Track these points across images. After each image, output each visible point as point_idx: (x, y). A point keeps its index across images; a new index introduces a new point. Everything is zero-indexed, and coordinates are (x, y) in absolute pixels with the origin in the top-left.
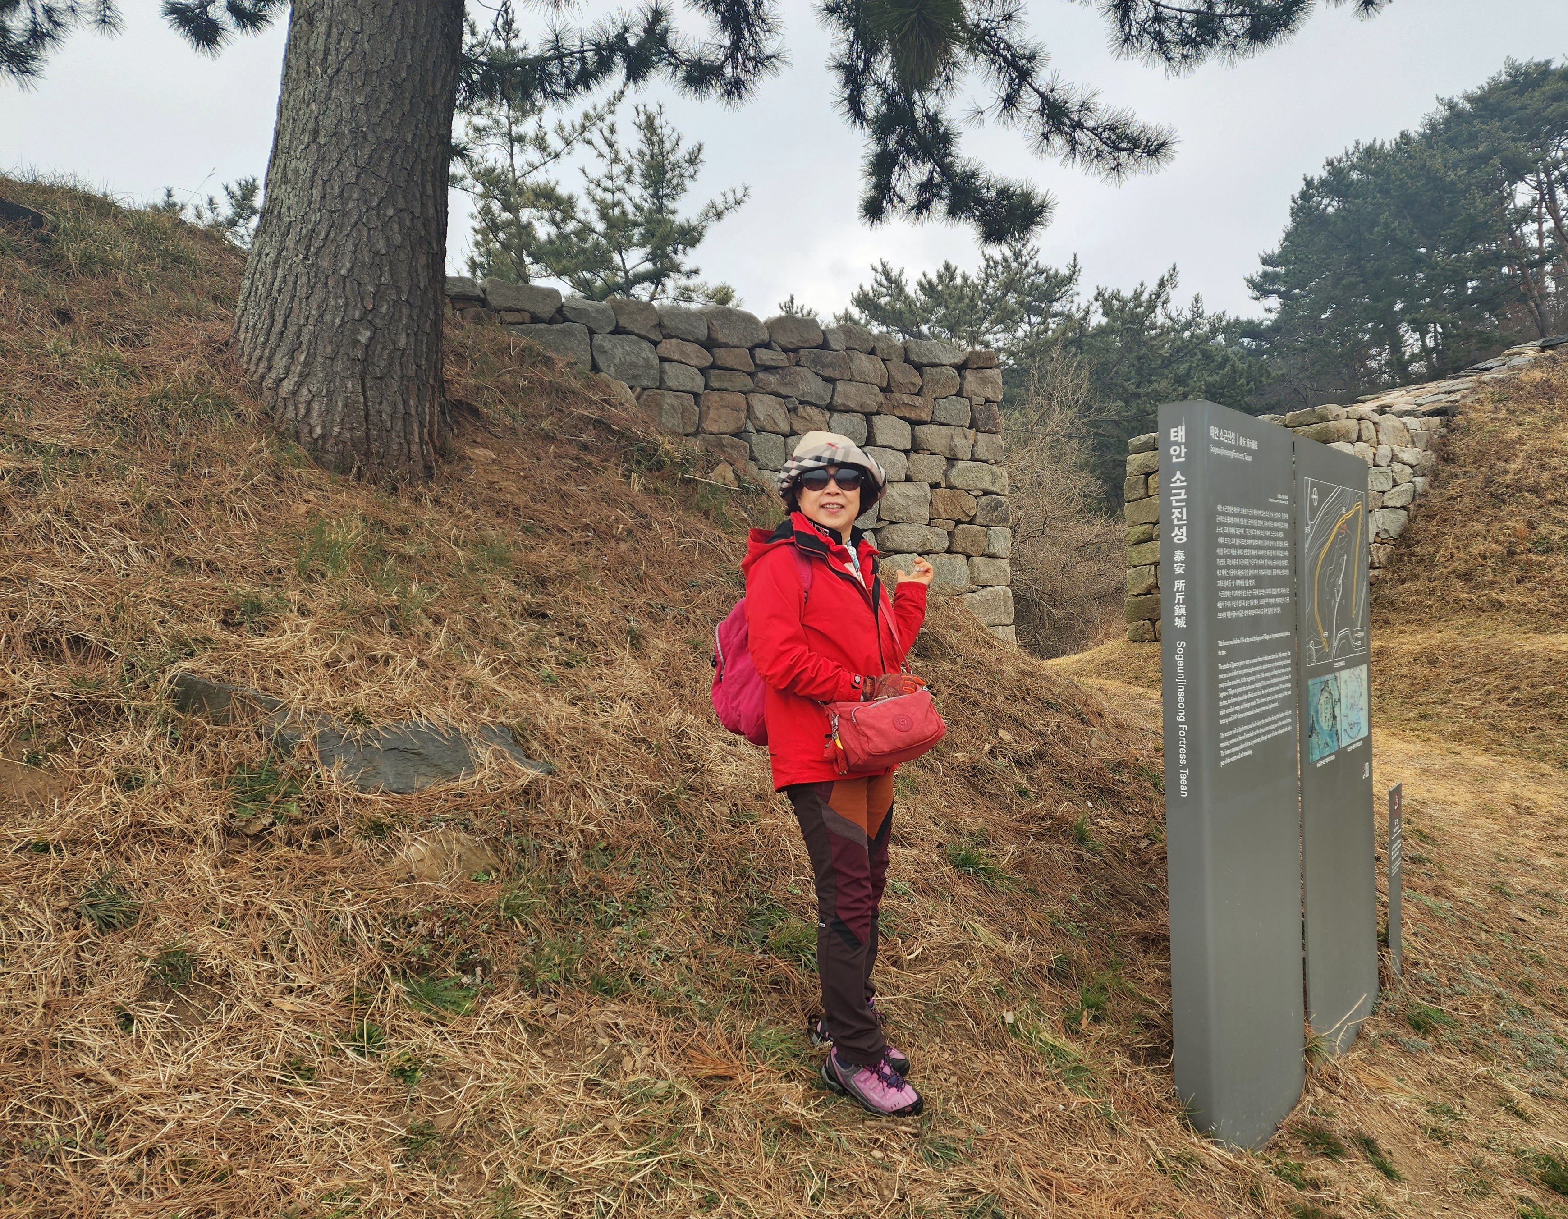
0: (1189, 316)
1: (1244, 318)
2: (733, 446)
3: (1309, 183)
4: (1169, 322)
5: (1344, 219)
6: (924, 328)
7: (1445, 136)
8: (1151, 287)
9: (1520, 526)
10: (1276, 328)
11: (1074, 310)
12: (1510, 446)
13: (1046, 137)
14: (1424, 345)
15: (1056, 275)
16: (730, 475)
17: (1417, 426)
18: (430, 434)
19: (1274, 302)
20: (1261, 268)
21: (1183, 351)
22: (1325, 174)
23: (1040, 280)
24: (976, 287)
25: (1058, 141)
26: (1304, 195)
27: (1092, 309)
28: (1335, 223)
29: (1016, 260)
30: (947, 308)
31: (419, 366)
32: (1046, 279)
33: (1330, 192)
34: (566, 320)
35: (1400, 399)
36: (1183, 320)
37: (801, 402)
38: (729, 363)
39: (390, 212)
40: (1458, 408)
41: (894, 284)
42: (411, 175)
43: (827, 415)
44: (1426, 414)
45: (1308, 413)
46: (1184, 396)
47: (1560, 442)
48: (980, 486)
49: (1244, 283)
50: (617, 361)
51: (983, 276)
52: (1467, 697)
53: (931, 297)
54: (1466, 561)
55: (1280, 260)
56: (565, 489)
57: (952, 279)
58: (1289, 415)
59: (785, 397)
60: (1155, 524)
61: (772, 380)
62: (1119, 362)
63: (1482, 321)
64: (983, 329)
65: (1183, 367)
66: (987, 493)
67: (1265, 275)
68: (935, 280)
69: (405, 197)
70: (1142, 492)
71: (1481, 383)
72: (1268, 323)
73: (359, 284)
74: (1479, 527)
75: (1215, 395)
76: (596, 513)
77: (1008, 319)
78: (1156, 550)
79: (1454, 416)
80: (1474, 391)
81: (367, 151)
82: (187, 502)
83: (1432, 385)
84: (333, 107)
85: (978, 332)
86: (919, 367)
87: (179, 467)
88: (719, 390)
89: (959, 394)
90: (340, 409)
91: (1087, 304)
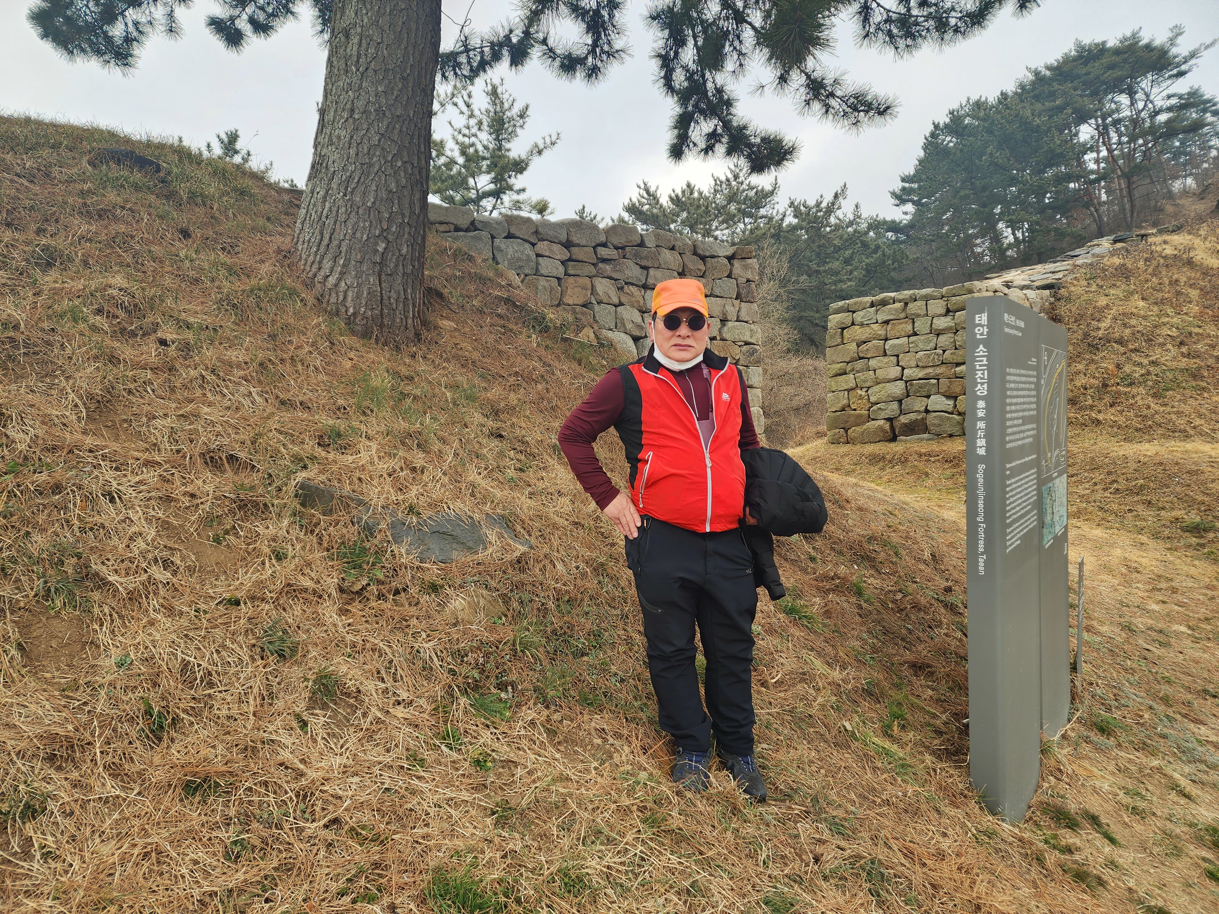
0: (852, 218)
1: (888, 219)
2: (583, 314)
3: (936, 126)
4: (839, 221)
5: (961, 150)
6: (672, 226)
7: (1032, 94)
8: (828, 198)
9: (1111, 367)
10: (911, 225)
11: (774, 214)
12: (1101, 310)
13: (808, 103)
14: (1016, 239)
15: (762, 190)
16: (592, 335)
17: (1034, 296)
18: (419, 312)
19: (910, 208)
20: (900, 185)
21: (849, 241)
22: (947, 120)
23: (752, 193)
24: (707, 198)
25: (817, 106)
26: (933, 135)
27: (788, 213)
28: (955, 154)
29: (735, 179)
30: (689, 213)
31: (413, 266)
32: (756, 193)
33: (951, 132)
34: (476, 229)
35: (1018, 277)
36: (848, 220)
37: (626, 283)
38: (580, 257)
39: (399, 164)
40: (1061, 283)
41: (652, 196)
42: (412, 139)
43: (643, 291)
44: (1038, 288)
45: (959, 287)
46: (851, 272)
47: (1136, 308)
48: (743, 339)
49: (889, 195)
50: (509, 257)
51: (712, 191)
52: (1080, 487)
53: (677, 206)
54: (1072, 391)
55: (915, 179)
56: (500, 347)
57: (692, 193)
58: (945, 288)
59: (616, 280)
60: (848, 363)
61: (608, 268)
62: (806, 249)
63: (1056, 221)
64: (714, 228)
65: (848, 253)
66: (747, 343)
67: (904, 189)
68: (680, 194)
69: (408, 153)
70: (839, 340)
71: (1075, 266)
72: (905, 222)
73: (379, 212)
74: (1081, 367)
75: (870, 271)
76: (521, 364)
77: (729, 220)
78: (849, 381)
79: (1059, 289)
80: (1071, 272)
81: (385, 123)
82: (282, 361)
83: (1039, 267)
84: (363, 94)
85: (710, 230)
86: (703, 258)
87: (273, 337)
88: (574, 275)
89: (729, 276)
90: (365, 296)
91: (784, 210)
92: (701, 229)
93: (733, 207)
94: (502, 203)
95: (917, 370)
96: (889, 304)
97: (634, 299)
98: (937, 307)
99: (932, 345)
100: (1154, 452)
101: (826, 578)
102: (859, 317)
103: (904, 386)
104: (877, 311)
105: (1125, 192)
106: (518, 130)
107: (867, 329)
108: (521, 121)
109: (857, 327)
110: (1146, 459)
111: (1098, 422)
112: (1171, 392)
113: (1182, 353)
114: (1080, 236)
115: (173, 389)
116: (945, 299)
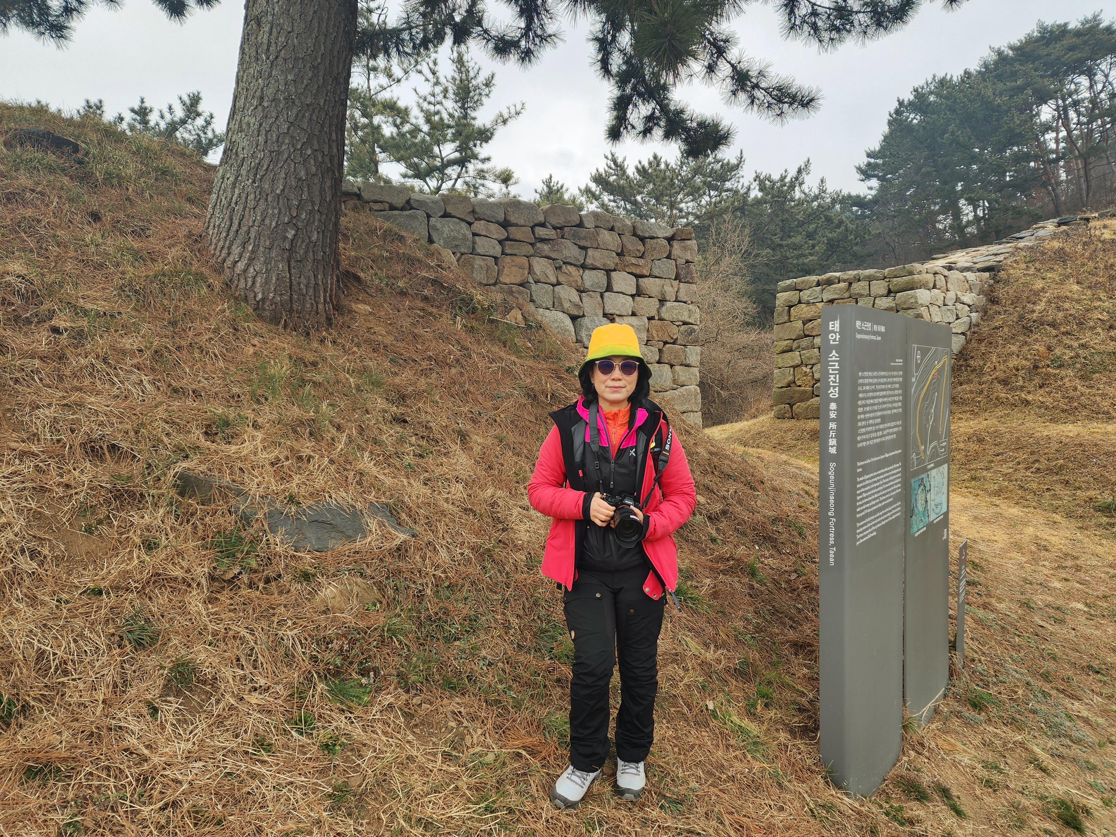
0: (817, 193)
1: (854, 193)
2: (519, 293)
3: (901, 103)
4: (803, 196)
5: (924, 128)
6: (639, 198)
7: (994, 73)
8: (792, 173)
9: (1042, 349)
10: (875, 201)
11: (740, 187)
12: (1037, 293)
13: (734, 93)
14: (976, 215)
15: (728, 163)
16: (520, 317)
17: (974, 278)
18: (331, 296)
19: (874, 183)
20: (866, 160)
21: (813, 216)
22: (912, 98)
23: (718, 166)
24: (674, 170)
25: (742, 96)
26: (897, 112)
27: (752, 187)
28: (918, 131)
30: (654, 184)
31: (324, 253)
32: (722, 166)
33: (915, 110)
34: (412, 208)
35: (962, 258)
36: (813, 195)
37: (564, 263)
38: (518, 237)
39: (309, 152)
40: (1001, 266)
41: (619, 167)
42: (322, 127)
43: (581, 271)
44: (980, 270)
45: (901, 269)
46: (813, 246)
47: (1071, 292)
48: (681, 319)
49: (855, 170)
50: (445, 236)
51: (679, 163)
52: (1004, 466)
53: (644, 177)
54: (1005, 372)
55: (879, 155)
56: (416, 331)
57: (658, 165)
58: (887, 270)
59: (554, 260)
60: (794, 340)
61: (546, 248)
62: (769, 223)
63: (1016, 199)
64: (679, 200)
65: (812, 227)
66: (685, 323)
67: (869, 164)
68: (647, 165)
69: (318, 141)
70: (786, 318)
71: (1017, 248)
72: (870, 197)
73: (288, 199)
74: (1014, 348)
75: (832, 246)
76: (436, 347)
77: (695, 193)
78: (795, 357)
79: (999, 272)
80: (1013, 254)
81: (295, 111)
82: (179, 348)
83: (983, 249)
84: (273, 82)
85: (675, 202)
86: (642, 239)
87: (173, 323)
88: (511, 255)
89: (669, 257)
90: (274, 281)
91: (748, 183)
92: (667, 201)
93: (698, 180)
94: (467, 172)
96: (834, 283)
97: (571, 279)
98: (879, 287)
100: (1076, 433)
101: (721, 559)
102: (805, 295)
104: (823, 290)
105: (1082, 172)
106: (484, 99)
107: (813, 307)
108: (487, 90)
109: (803, 305)
110: (1067, 440)
111: (1027, 403)
112: (1097, 375)
113: (1111, 337)
114: (1036, 214)
115: (61, 379)
116: (887, 280)
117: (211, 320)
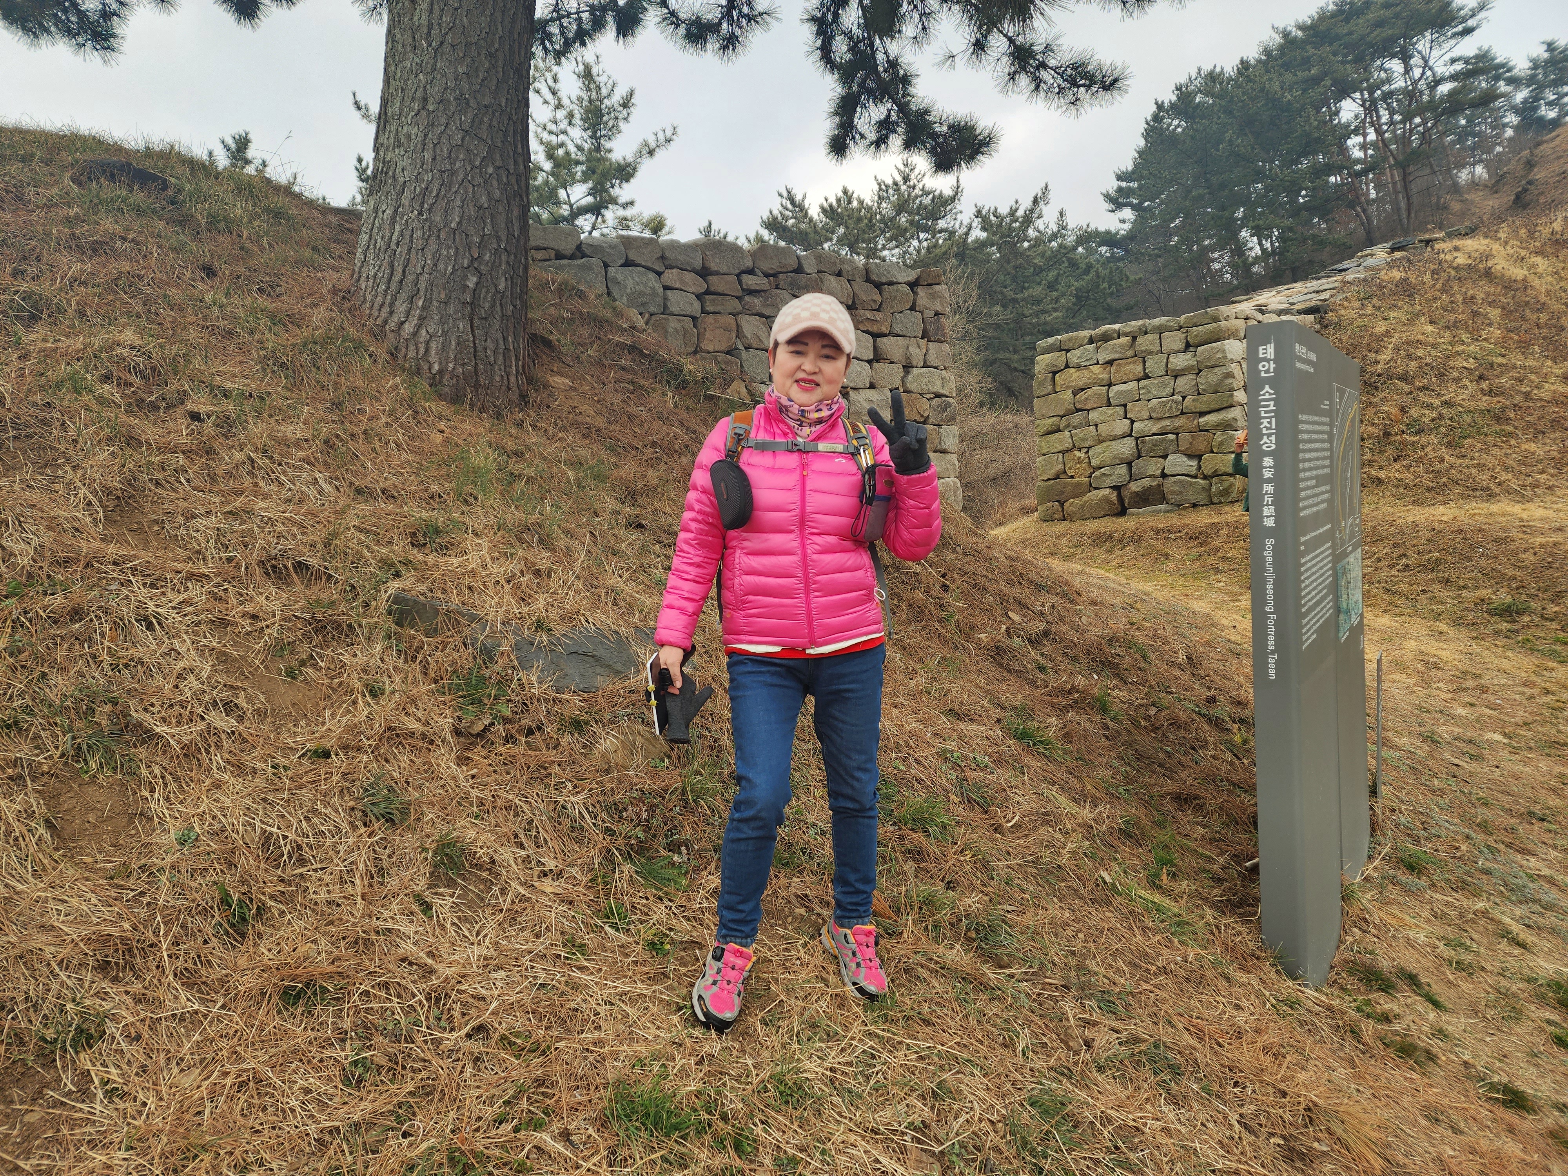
0: (1055, 229)
1: (1102, 229)
2: (728, 363)
3: (1160, 107)
4: (1039, 234)
5: (1192, 137)
6: (827, 246)
7: (1280, 61)
8: (1026, 204)
10: (1131, 237)
11: (957, 226)
12: (1380, 338)
13: (1012, 77)
14: (1263, 250)
15: (941, 196)
16: (743, 391)
18: (523, 367)
19: (1128, 214)
20: (1116, 184)
21: (1053, 260)
23: (927, 200)
24: (870, 208)
25: (1024, 81)
26: (1156, 118)
27: (974, 225)
28: (1184, 142)
29: (905, 183)
30: (847, 227)
31: (515, 306)
32: (933, 200)
33: (1179, 114)
34: (584, 256)
35: (1273, 299)
36: (1050, 232)
38: (720, 289)
39: (490, 170)
40: (1328, 305)
41: (798, 207)
42: (505, 136)
44: (1300, 312)
45: (1202, 314)
46: (1057, 300)
47: (1423, 334)
48: (932, 390)
49: (1102, 198)
50: (629, 290)
51: (876, 198)
53: (832, 219)
55: (1134, 176)
56: (629, 409)
57: (849, 202)
58: (1183, 316)
59: (765, 317)
60: (1062, 417)
61: (754, 302)
62: (998, 271)
63: (1313, 226)
64: (880, 246)
65: (1052, 274)
66: (937, 396)
67: (1120, 190)
68: (835, 204)
69: (501, 156)
70: (1050, 388)
71: (1344, 282)
72: (1123, 232)
73: (467, 235)
75: (1081, 298)
76: (659, 431)
77: (900, 236)
78: (1064, 439)
79: (1326, 313)
80: (1341, 290)
81: (470, 115)
82: (353, 436)
83: (1299, 286)
84: (439, 77)
85: (876, 249)
86: (878, 286)
87: (337, 405)
88: (713, 313)
89: (913, 308)
90: (453, 347)
91: (969, 221)
92: (864, 248)
93: (903, 219)
94: (604, 221)
95: (1149, 423)
96: (1113, 339)
98: (1173, 340)
99: (1169, 390)
100: (1451, 517)
101: (1061, 691)
102: (1074, 356)
103: (1134, 444)
104: (1098, 348)
105: (1399, 186)
106: (622, 124)
107: (1086, 372)
108: (625, 112)
109: (1072, 370)
110: (1442, 526)
111: (1379, 482)
112: (1469, 440)
113: (1482, 390)
114: (1344, 244)
115: (213, 478)
116: (1184, 330)
117: (384, 399)
